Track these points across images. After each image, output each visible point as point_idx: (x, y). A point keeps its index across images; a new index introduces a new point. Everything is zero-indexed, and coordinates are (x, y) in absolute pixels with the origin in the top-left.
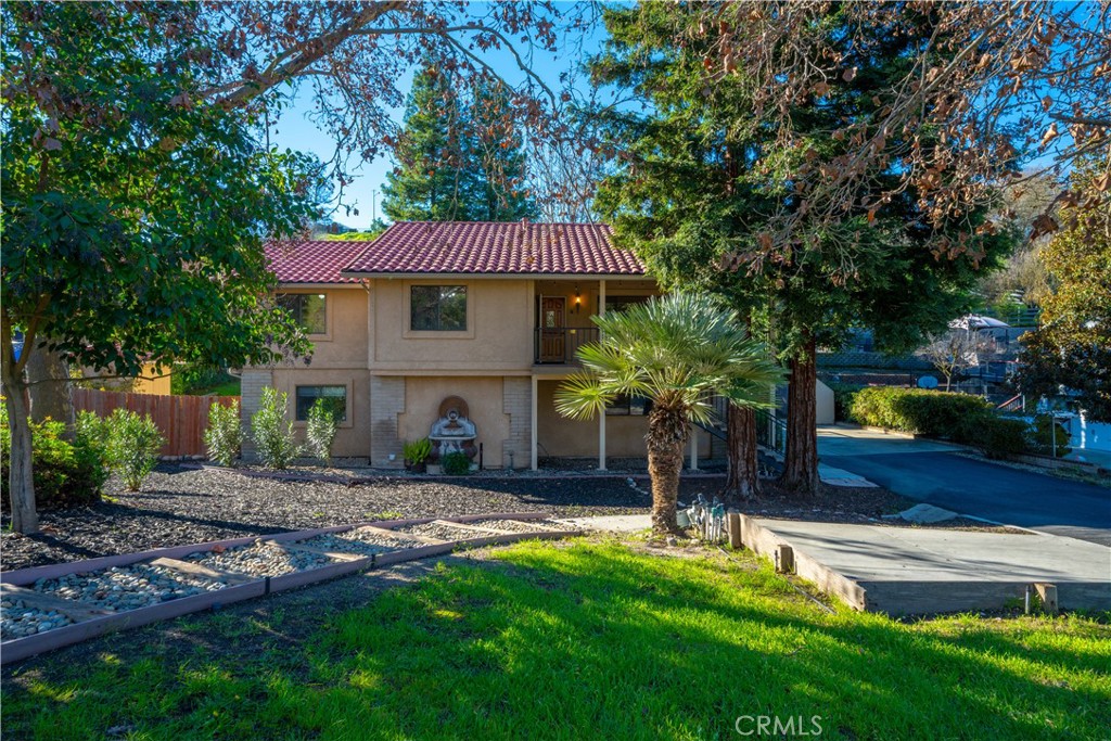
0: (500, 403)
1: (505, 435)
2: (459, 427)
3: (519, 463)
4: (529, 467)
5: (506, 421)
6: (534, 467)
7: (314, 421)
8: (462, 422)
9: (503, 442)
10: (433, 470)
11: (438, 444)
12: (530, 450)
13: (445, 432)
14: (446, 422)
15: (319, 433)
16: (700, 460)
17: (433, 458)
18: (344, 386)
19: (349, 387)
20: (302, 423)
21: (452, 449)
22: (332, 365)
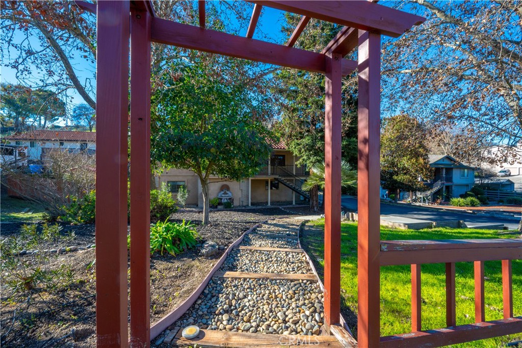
0: (239, 186)
1: (240, 196)
2: (227, 194)
3: (245, 204)
4: (248, 205)
5: (241, 192)
6: (250, 205)
7: (180, 193)
8: (227, 192)
9: (240, 198)
10: (219, 207)
11: (221, 199)
12: (248, 200)
13: (223, 195)
14: (223, 192)
15: (182, 197)
16: (295, 201)
17: (220, 204)
18: (184, 181)
19: (186, 182)
20: (175, 194)
21: (226, 201)
22: (181, 175)
